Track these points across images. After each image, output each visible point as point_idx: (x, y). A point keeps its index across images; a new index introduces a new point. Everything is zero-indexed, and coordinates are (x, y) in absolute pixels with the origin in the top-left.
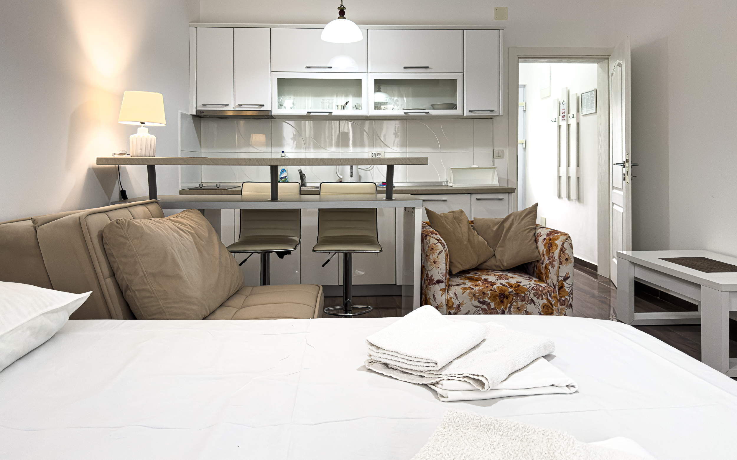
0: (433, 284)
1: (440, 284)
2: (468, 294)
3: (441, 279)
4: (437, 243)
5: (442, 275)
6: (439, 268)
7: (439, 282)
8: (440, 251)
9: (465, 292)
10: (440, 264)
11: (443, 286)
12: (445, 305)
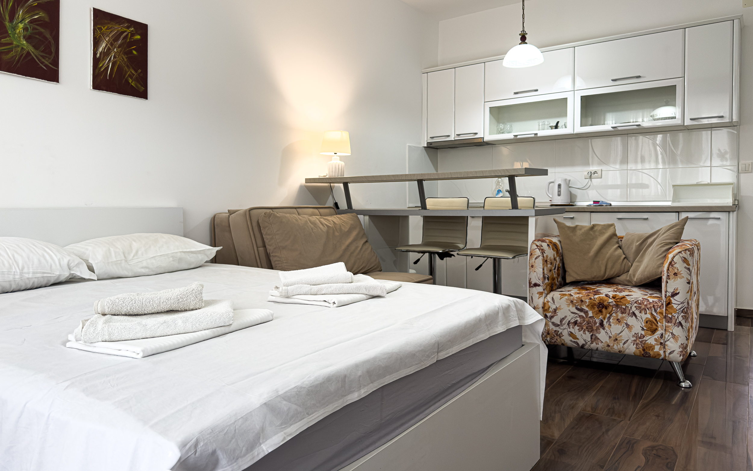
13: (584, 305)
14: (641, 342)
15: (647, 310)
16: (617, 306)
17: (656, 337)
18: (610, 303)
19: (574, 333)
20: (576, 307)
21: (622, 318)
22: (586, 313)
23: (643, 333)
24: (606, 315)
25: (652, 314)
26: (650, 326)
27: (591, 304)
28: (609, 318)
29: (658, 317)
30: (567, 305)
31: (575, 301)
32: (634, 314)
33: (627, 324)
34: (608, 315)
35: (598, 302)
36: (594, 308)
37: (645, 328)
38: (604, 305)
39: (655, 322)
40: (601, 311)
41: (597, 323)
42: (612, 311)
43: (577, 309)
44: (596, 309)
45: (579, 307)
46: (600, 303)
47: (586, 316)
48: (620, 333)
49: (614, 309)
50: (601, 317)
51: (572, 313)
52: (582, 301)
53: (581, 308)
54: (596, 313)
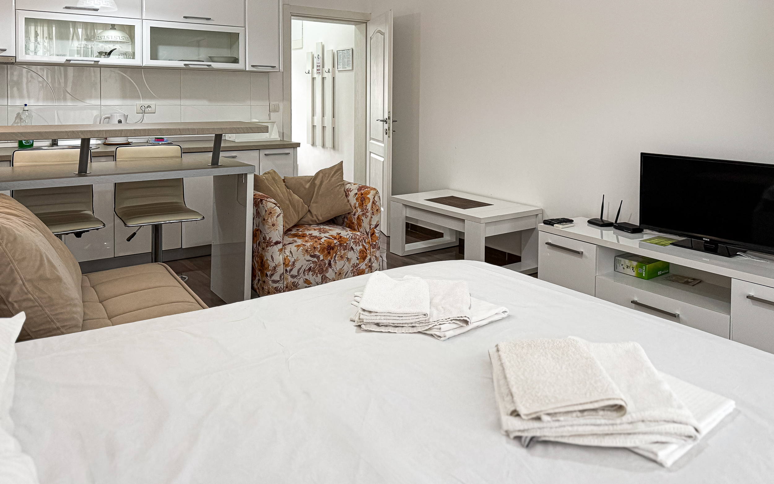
0: (272, 246)
1: (278, 244)
2: (302, 250)
3: (279, 240)
4: (275, 207)
5: (280, 236)
6: (278, 230)
7: (277, 243)
8: (278, 214)
9: (299, 248)
10: (279, 226)
11: (280, 246)
12: (283, 264)
13: (317, 251)
14: (357, 270)
15: (360, 242)
16: (341, 245)
17: (366, 262)
18: (336, 243)
19: (309, 279)
20: (310, 255)
21: (344, 254)
22: (318, 257)
23: (358, 262)
24: (333, 255)
25: (363, 245)
26: (362, 255)
27: (322, 249)
28: (335, 257)
29: (367, 246)
30: (303, 254)
31: (309, 249)
32: (352, 248)
33: (348, 258)
34: (334, 254)
35: (327, 245)
36: (324, 251)
37: (359, 258)
38: (331, 246)
39: (365, 251)
40: (329, 253)
41: (326, 264)
42: (337, 250)
43: (311, 256)
44: (326, 252)
45: (312, 254)
46: (328, 245)
47: (318, 261)
48: (343, 267)
49: (338, 248)
50: (329, 258)
51: (307, 261)
52: (315, 248)
53: (315, 254)
54: (326, 255)
